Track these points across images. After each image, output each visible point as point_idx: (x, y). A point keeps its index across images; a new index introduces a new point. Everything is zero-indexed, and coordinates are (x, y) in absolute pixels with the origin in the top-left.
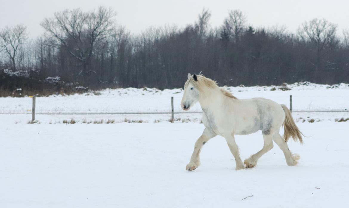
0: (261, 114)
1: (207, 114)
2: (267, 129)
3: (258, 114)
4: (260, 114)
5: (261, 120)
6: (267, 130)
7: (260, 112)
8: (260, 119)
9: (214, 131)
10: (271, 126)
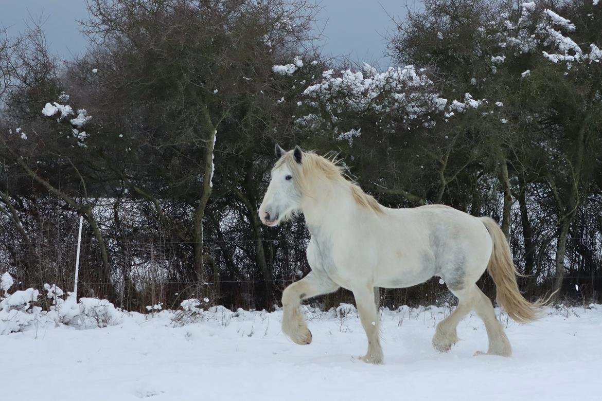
0: (437, 246)
1: (318, 240)
2: (455, 279)
3: (431, 246)
4: (435, 247)
5: (436, 258)
6: (454, 281)
7: (436, 241)
8: (434, 257)
9: (331, 277)
10: (464, 273)
